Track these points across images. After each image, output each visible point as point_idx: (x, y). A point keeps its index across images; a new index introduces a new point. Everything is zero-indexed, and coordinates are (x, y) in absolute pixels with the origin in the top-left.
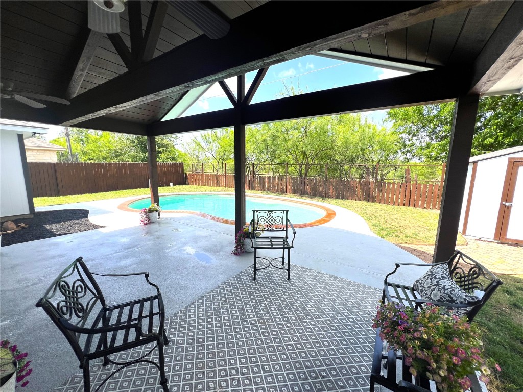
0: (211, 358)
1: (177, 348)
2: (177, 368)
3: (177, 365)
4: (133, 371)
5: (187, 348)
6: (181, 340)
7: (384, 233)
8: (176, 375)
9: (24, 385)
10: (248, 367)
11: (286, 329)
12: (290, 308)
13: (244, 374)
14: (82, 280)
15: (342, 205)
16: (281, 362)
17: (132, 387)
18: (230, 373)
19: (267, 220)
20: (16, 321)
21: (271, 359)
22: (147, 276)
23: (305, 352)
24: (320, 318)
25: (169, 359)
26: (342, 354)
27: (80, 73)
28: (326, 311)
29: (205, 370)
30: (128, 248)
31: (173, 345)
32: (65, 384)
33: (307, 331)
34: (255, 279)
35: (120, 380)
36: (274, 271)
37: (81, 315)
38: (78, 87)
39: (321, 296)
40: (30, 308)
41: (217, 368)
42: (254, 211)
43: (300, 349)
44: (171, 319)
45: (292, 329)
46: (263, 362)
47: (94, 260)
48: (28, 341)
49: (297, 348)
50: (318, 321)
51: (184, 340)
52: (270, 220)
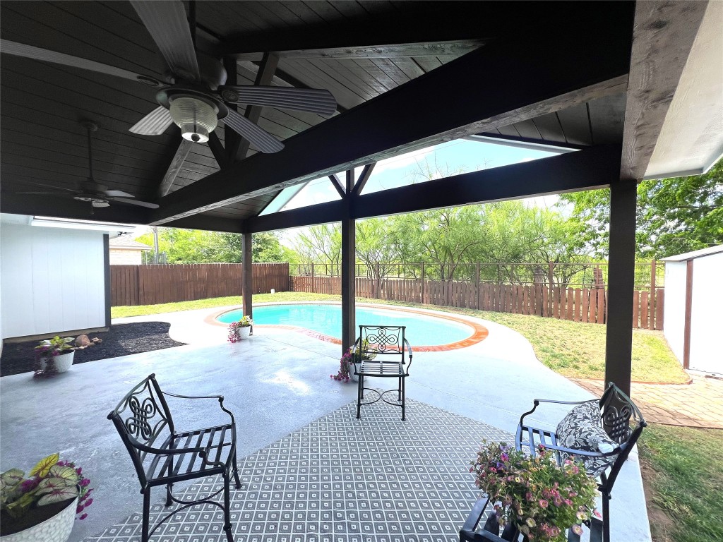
0: (288, 508)
1: (249, 494)
2: (247, 516)
3: (247, 513)
4: (197, 515)
5: (261, 494)
6: (256, 485)
7: (558, 361)
8: (244, 524)
9: (83, 517)
10: (331, 523)
11: (388, 482)
12: (398, 457)
13: (325, 531)
14: (152, 400)
15: (500, 321)
16: (373, 522)
17: (194, 533)
18: (308, 528)
19: (378, 339)
20: (81, 450)
21: (361, 516)
22: (221, 400)
23: (407, 513)
24: (435, 471)
25: (239, 505)
26: (455, 519)
27: (174, 170)
28: (445, 463)
29: (279, 522)
30: (210, 371)
31: (246, 489)
32: (123, 522)
33: (414, 487)
34: (358, 417)
35: (182, 523)
36: (385, 408)
37: (147, 436)
38: (170, 185)
39: (443, 444)
40: (96, 436)
41: (293, 522)
42: (361, 327)
43: (401, 508)
44: (248, 459)
45: (395, 483)
46: (351, 519)
47: (169, 384)
48: (92, 472)
49: (397, 507)
50: (432, 476)
51: (259, 486)
52: (382, 340)
